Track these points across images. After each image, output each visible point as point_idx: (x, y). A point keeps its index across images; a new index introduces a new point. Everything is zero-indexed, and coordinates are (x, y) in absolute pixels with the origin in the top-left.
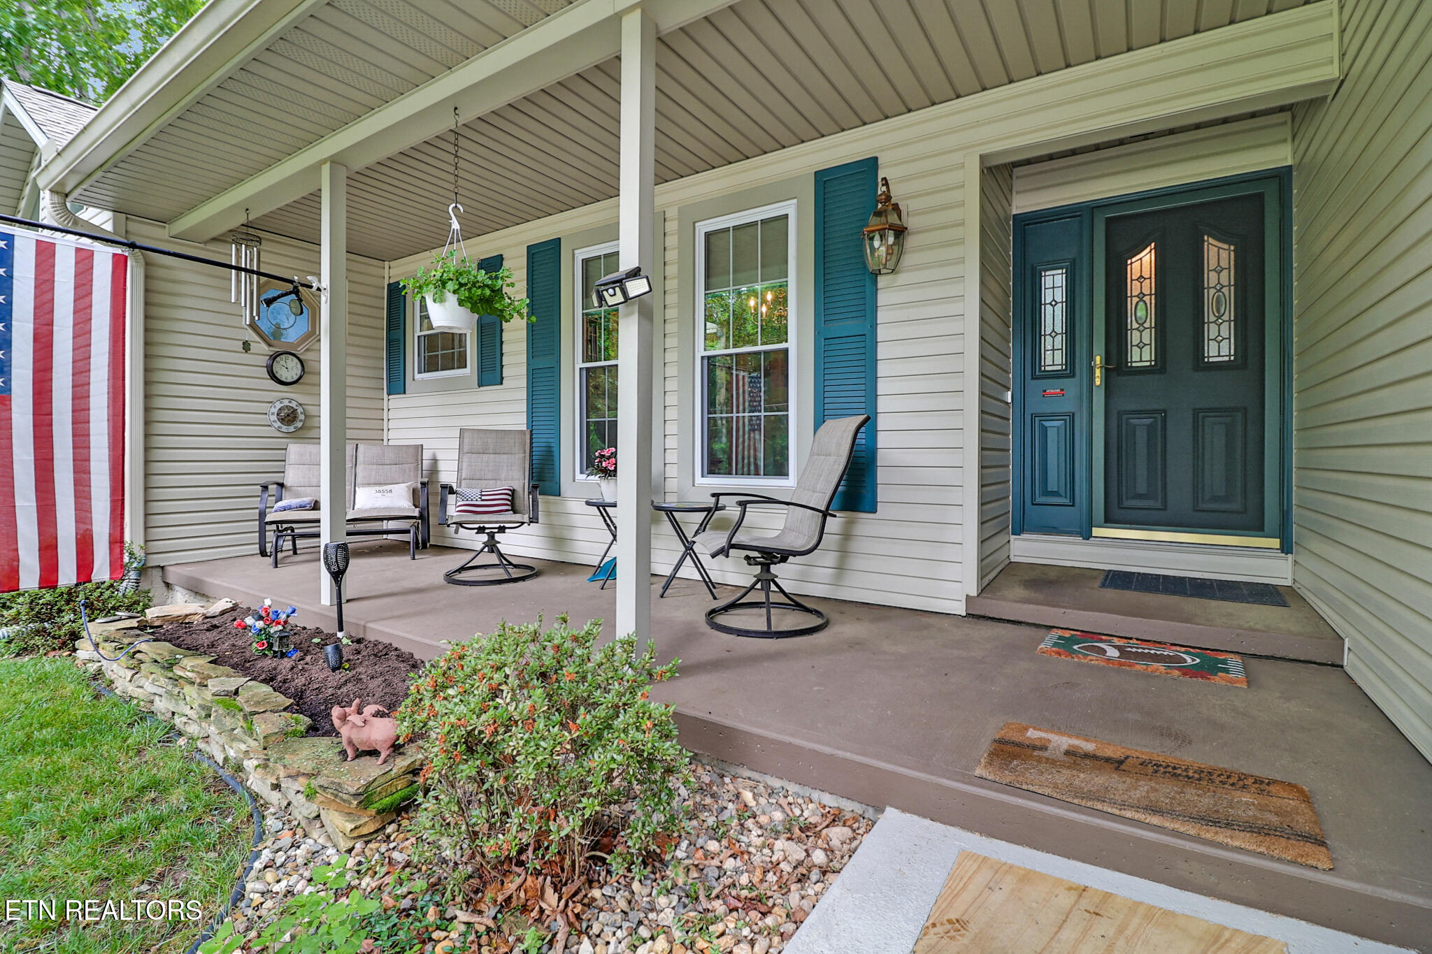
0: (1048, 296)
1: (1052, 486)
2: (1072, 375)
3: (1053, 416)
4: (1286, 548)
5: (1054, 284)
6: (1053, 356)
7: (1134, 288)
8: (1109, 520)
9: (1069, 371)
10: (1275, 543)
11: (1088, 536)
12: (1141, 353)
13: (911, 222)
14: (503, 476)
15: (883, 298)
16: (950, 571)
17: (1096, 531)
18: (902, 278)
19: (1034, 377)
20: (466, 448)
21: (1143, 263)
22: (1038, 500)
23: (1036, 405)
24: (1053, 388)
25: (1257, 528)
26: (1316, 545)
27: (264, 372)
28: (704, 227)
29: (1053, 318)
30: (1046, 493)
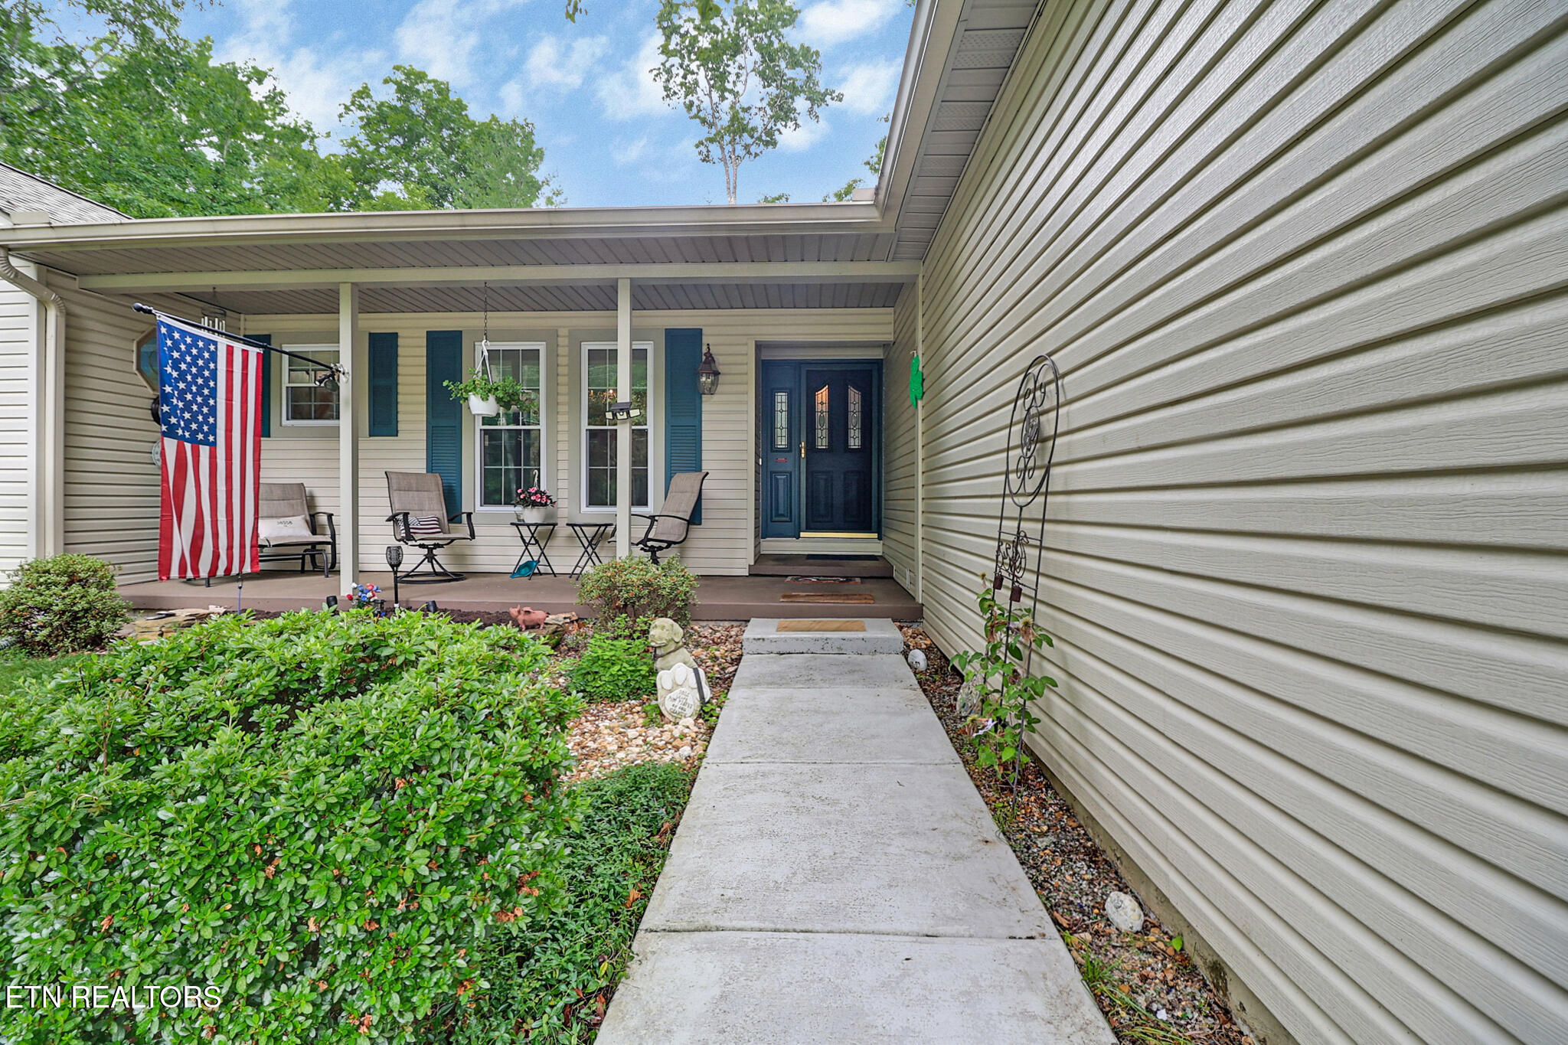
0: (778, 407)
1: (781, 512)
2: (790, 451)
3: (781, 473)
4: (880, 538)
5: (781, 399)
6: (782, 442)
7: (819, 408)
8: (809, 529)
9: (789, 449)
10: (875, 535)
11: (798, 537)
12: (822, 443)
13: (721, 369)
14: (427, 508)
15: (705, 407)
16: (740, 554)
17: (802, 534)
18: (715, 397)
19: (772, 451)
20: (394, 486)
21: (823, 395)
22: (774, 519)
23: (772, 467)
24: (781, 458)
25: (869, 530)
26: (893, 535)
27: (148, 415)
28: (586, 347)
29: (781, 419)
30: (778, 515)
